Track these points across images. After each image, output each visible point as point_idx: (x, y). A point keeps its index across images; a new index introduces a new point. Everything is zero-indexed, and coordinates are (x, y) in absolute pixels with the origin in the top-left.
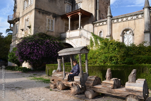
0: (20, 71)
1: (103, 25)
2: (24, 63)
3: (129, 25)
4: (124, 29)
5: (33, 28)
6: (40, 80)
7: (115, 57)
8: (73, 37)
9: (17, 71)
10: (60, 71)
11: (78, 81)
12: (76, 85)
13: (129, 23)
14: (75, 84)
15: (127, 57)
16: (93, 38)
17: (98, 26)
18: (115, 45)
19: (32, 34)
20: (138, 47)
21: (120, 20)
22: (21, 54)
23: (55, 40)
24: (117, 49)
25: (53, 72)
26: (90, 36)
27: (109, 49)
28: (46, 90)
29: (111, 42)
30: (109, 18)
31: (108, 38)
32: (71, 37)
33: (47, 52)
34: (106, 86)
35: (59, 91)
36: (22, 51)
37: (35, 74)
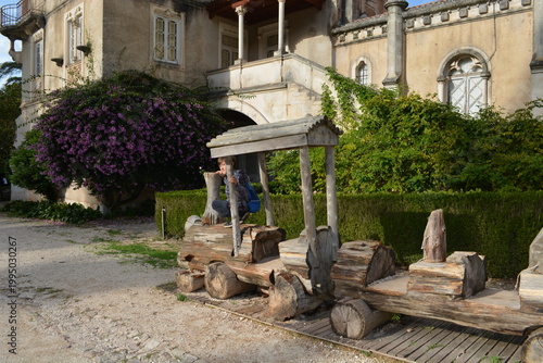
0: (55, 218)
1: (371, 38)
2: (72, 188)
3: (470, 38)
4: (454, 52)
5: (98, 54)
6: (134, 255)
7: (419, 160)
8: (256, 87)
9: (44, 218)
10: (219, 221)
11: (298, 263)
12: (289, 278)
13: (473, 32)
14: (282, 274)
15: (466, 160)
16: (332, 88)
17: (351, 43)
18: (421, 117)
19: (98, 75)
20: (511, 123)
21: (436, 19)
22: (56, 152)
23: (185, 98)
24: (426, 131)
25: (187, 226)
26: (320, 81)
27: (395, 130)
28: (162, 297)
29: (404, 106)
30: (393, 9)
31: (393, 88)
32: (249, 85)
33: (159, 144)
34: (426, 288)
35: (217, 304)
36: (62, 145)
37: (114, 228)
